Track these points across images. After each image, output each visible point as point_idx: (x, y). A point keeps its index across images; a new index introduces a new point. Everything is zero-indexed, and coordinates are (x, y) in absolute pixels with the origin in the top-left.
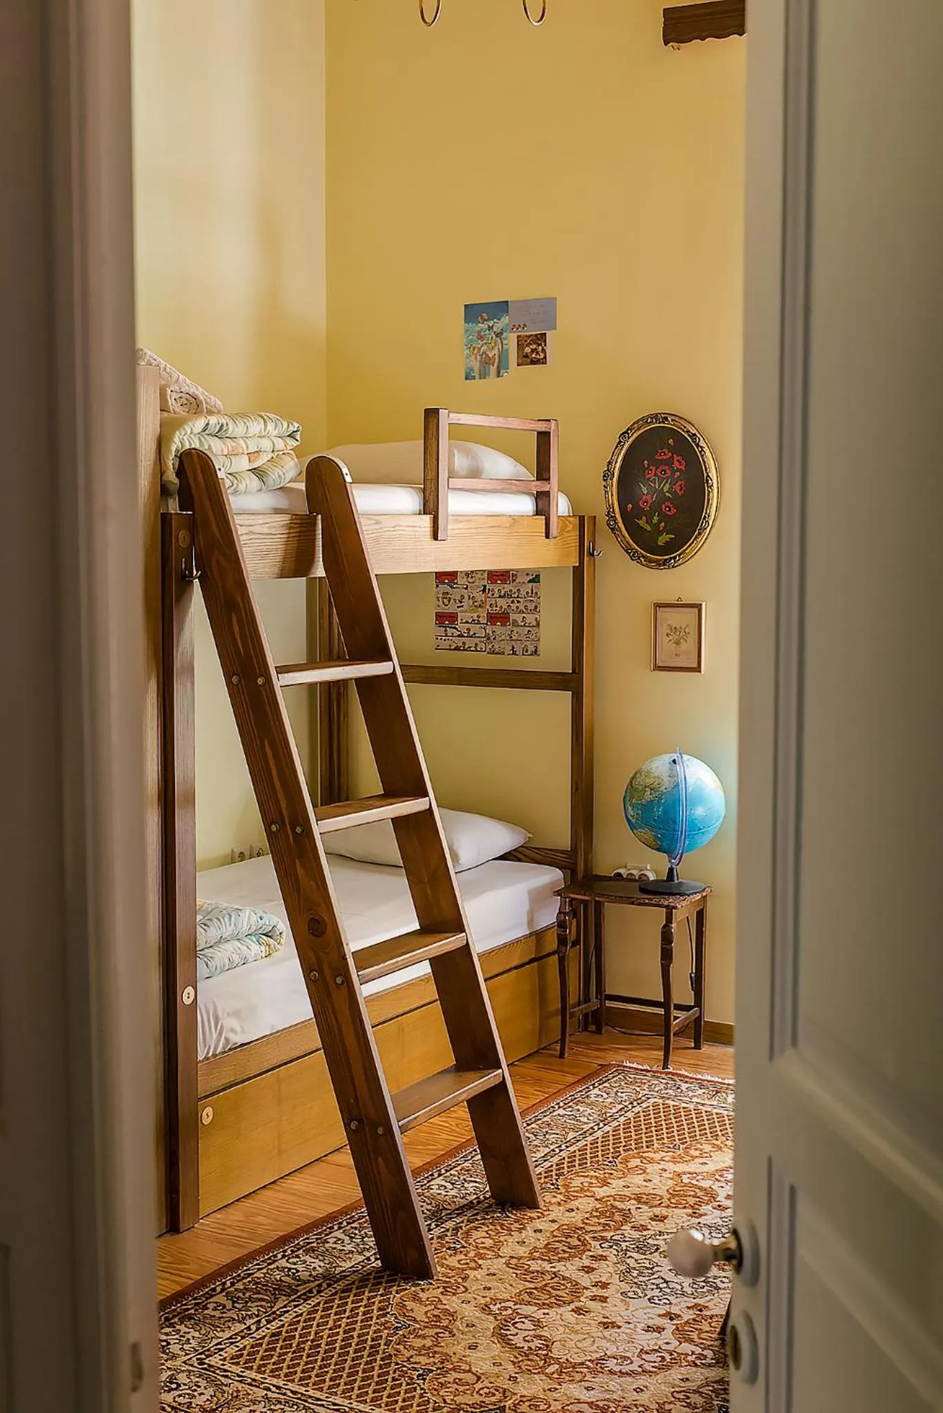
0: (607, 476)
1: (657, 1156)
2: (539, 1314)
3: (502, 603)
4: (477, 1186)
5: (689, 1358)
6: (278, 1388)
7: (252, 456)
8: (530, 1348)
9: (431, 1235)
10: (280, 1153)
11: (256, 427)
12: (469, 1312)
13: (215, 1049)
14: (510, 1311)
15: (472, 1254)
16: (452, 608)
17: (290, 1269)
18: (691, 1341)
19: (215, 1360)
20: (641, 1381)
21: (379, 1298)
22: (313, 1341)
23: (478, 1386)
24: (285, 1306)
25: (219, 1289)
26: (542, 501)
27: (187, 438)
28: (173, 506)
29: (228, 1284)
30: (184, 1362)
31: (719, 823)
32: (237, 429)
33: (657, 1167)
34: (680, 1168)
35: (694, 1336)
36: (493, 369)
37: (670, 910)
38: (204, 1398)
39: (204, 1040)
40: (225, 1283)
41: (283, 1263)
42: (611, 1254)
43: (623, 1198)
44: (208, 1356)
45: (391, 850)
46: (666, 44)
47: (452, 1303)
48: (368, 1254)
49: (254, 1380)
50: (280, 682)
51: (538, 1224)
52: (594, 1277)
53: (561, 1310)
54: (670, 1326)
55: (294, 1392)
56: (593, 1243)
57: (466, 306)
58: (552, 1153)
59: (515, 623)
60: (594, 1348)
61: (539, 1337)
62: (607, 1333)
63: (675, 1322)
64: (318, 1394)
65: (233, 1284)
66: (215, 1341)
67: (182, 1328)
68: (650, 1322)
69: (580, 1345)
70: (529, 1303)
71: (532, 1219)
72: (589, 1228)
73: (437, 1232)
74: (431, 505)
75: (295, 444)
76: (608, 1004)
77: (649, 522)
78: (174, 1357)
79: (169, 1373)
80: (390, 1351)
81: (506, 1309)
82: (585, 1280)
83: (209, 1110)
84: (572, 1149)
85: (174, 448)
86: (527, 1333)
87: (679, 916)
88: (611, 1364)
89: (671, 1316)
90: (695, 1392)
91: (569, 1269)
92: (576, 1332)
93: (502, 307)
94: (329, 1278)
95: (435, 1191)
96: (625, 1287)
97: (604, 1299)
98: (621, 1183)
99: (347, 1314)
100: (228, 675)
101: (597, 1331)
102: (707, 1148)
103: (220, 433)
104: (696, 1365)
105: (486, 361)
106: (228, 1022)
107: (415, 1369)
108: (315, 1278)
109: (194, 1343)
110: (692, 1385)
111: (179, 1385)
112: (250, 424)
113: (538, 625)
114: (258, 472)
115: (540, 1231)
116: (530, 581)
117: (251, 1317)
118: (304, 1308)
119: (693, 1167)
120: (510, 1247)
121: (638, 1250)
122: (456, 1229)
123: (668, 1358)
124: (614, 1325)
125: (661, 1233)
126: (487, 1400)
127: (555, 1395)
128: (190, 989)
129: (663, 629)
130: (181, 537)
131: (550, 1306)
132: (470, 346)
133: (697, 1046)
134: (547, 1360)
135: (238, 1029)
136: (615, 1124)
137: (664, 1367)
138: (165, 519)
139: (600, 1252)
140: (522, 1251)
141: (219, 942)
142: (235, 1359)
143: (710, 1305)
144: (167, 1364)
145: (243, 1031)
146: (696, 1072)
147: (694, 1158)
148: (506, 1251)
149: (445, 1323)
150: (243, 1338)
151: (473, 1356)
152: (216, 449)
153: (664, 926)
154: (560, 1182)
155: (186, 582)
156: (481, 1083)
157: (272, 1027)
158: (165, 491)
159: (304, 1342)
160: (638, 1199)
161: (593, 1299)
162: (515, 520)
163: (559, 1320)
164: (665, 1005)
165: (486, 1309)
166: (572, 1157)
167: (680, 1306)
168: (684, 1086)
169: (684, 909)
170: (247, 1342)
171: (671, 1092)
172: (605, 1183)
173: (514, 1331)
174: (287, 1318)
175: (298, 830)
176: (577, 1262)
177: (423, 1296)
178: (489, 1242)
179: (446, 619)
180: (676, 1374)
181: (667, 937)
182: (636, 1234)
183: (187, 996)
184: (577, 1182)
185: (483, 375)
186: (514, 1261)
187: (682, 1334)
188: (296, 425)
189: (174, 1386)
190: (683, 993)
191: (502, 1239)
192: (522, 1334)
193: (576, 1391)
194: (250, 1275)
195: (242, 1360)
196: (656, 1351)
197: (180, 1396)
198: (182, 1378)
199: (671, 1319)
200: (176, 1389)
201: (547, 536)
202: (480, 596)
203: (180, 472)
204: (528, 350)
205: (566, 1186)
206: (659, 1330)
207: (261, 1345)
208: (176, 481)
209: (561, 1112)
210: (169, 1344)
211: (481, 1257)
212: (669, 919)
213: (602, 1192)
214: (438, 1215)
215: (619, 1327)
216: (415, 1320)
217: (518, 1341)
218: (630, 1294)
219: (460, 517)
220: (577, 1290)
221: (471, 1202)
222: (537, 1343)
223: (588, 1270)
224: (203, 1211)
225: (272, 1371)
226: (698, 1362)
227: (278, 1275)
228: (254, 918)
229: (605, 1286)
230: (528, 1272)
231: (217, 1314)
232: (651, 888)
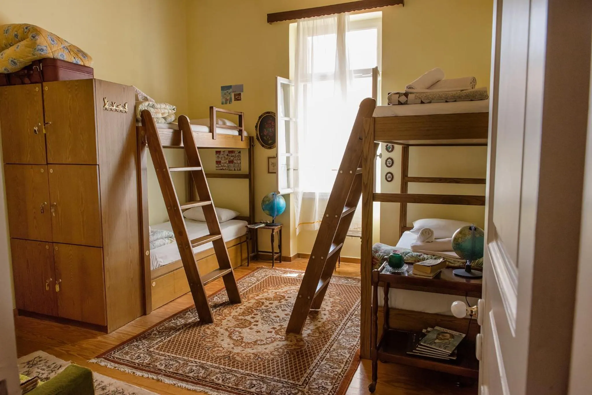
0: (256, 127)
1: (271, 288)
2: (240, 330)
3: (232, 158)
4: (225, 298)
5: (279, 339)
6: (168, 356)
7: (163, 114)
8: (238, 339)
9: (213, 311)
10: (175, 292)
11: (163, 106)
12: (222, 331)
13: (156, 267)
14: (233, 330)
15: (224, 316)
16: (220, 160)
17: (175, 323)
18: (279, 335)
19: (152, 349)
20: (266, 346)
21: (198, 329)
22: (179, 342)
23: (223, 351)
24: (173, 333)
25: (155, 330)
26: (240, 132)
27: (143, 107)
28: (140, 124)
29: (158, 328)
30: (143, 351)
31: (284, 209)
32: (158, 106)
33: (271, 291)
34: (276, 291)
35: (280, 333)
36: (228, 102)
37: (273, 230)
38: (147, 360)
39: (153, 264)
40: (157, 328)
41: (173, 321)
42: (259, 313)
43: (262, 299)
44: (150, 348)
45: (203, 217)
46: (268, 22)
47: (218, 329)
48: (196, 317)
49: (162, 354)
50: (170, 170)
51: (241, 307)
52: (255, 319)
53: (246, 329)
54: (274, 331)
55: (173, 357)
56: (254, 311)
57: (222, 87)
58: (245, 289)
59: (235, 163)
60: (254, 338)
61: (240, 336)
62: (258, 334)
63: (275, 330)
64: (179, 357)
65: (159, 328)
66: (153, 344)
67: (144, 341)
68: (269, 330)
69: (251, 338)
70: (238, 327)
71: (239, 306)
72: (254, 307)
73: (215, 310)
74: (212, 131)
75: (175, 112)
76: (260, 253)
77: (266, 138)
78: (140, 349)
79: (138, 354)
80: (200, 343)
81: (232, 329)
82: (252, 320)
83: (154, 283)
84: (250, 288)
85: (139, 110)
86: (236, 335)
87: (275, 231)
88: (259, 342)
89: (274, 328)
90: (280, 348)
91: (248, 318)
92: (250, 334)
93: (230, 87)
94: (185, 325)
95: (215, 300)
96: (263, 321)
97: (257, 325)
98: (262, 295)
99: (189, 334)
100: (156, 169)
101: (255, 334)
102: (283, 286)
103: (153, 106)
104: (280, 341)
105: (227, 100)
106: (159, 260)
107: (206, 347)
108: (182, 325)
109: (146, 345)
110: (279, 346)
111: (140, 357)
112: (161, 105)
113: (240, 163)
114: (165, 118)
115: (241, 309)
116: (238, 153)
117: (163, 336)
118: (178, 333)
119: (280, 290)
120: (234, 313)
121: (266, 312)
122: (220, 310)
123: (273, 339)
124: (259, 332)
125: (271, 307)
126: (226, 354)
127: (244, 352)
128: (148, 251)
129: (270, 163)
130: (142, 133)
131: (243, 328)
132: (223, 96)
133: (280, 262)
134: (242, 342)
135: (162, 261)
136: (260, 281)
137: (272, 342)
138: (137, 128)
139: (256, 313)
140: (236, 314)
141: (157, 239)
142: (157, 349)
143: (284, 325)
144: (138, 352)
145: (164, 262)
146: (280, 268)
147: (280, 288)
148: (232, 314)
149: (215, 334)
150: (160, 342)
151: (222, 343)
152: (152, 111)
153: (272, 233)
154: (246, 296)
155: (143, 145)
156: (226, 272)
157: (172, 261)
158: (137, 121)
159: (177, 342)
160: (266, 299)
161: (254, 325)
162: (234, 136)
163: (246, 331)
164: (272, 252)
165: (226, 330)
166: (250, 290)
167: (276, 325)
168: (277, 271)
169: (277, 229)
170: (161, 343)
171: (274, 273)
172: (258, 296)
173: (233, 335)
174: (173, 336)
175: (175, 208)
176: (250, 316)
177: (210, 327)
178: (228, 312)
179: (218, 162)
180: (275, 344)
181: (272, 236)
182: (265, 308)
183: (147, 253)
184: (251, 296)
185: (226, 103)
186: (234, 317)
187: (277, 333)
188: (175, 107)
189: (139, 358)
190: (276, 250)
191: (232, 311)
192: (236, 336)
193: (249, 350)
194: (164, 325)
195: (159, 349)
196: (270, 338)
197: (141, 360)
198: (142, 355)
199: (274, 329)
200: (140, 358)
201: (242, 140)
202: (226, 157)
203: (142, 116)
204: (237, 97)
205: (248, 297)
206: (271, 332)
207: (165, 344)
208: (140, 118)
209: (247, 279)
210: (139, 346)
211: (226, 316)
212: (273, 232)
213: (257, 298)
214: (216, 306)
215: (261, 332)
216: (207, 334)
217: (234, 338)
218: (264, 323)
219: (219, 134)
220: (250, 323)
221: (224, 302)
222: (239, 338)
223: (253, 318)
224: (153, 308)
225: (167, 351)
226: (281, 340)
227: (172, 325)
228: (167, 234)
229: (257, 321)
230: (238, 319)
231: (154, 336)
232: (269, 225)
